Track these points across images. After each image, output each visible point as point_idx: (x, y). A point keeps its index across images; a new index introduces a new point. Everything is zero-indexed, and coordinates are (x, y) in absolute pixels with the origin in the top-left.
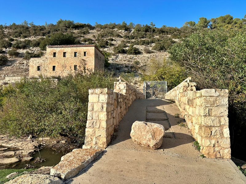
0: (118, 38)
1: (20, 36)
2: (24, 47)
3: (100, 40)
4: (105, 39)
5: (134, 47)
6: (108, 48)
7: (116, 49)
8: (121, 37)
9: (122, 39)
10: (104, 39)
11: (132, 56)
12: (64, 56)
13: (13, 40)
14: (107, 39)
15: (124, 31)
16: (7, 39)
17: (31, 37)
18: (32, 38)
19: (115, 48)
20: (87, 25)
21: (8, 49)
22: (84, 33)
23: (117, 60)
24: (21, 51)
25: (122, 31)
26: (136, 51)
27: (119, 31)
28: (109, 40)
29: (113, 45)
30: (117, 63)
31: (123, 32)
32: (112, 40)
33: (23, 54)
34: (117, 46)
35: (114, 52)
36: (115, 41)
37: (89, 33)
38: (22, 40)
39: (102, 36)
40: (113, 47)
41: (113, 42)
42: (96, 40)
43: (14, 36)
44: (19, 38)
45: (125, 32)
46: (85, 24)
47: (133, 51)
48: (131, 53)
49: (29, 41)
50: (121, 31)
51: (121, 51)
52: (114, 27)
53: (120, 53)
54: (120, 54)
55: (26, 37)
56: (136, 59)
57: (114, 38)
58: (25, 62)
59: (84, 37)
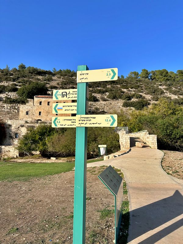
3: (63, 87)
5: (92, 95)
12: (48, 104)
17: (4, 82)
22: (49, 80)
32: (74, 88)
37: (53, 80)
47: (93, 99)
48: (91, 101)
49: (4, 86)
58: (5, 105)
59: (49, 84)
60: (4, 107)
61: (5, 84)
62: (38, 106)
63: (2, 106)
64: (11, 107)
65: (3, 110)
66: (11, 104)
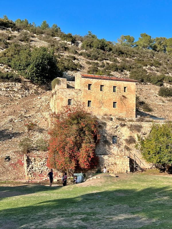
12: (101, 90)
25: (68, 43)
50: (65, 41)
62: (86, 92)
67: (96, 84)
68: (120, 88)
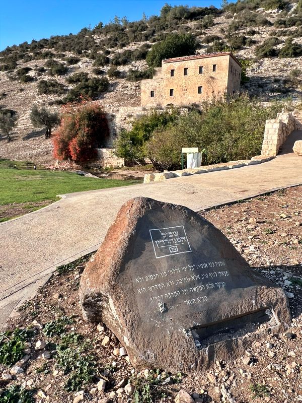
0: (265, 28)
1: (116, 45)
2: (125, 63)
3: (231, 36)
4: (241, 33)
5: (293, 42)
6: (245, 49)
7: (261, 50)
8: (271, 24)
9: (272, 28)
10: (238, 34)
11: (288, 60)
12: (185, 74)
13: (108, 53)
14: (244, 33)
15: (275, 11)
16: (101, 52)
17: (131, 45)
18: (132, 47)
19: (258, 49)
20: (210, 9)
21: (105, 67)
22: (206, 27)
23: (259, 71)
24: (121, 68)
25: (273, 11)
26: (298, 51)
27: (268, 12)
28: (248, 33)
29: (254, 42)
30: (260, 75)
31: (274, 13)
32: (253, 33)
33: (124, 72)
34: (261, 44)
35: (257, 55)
36: (259, 33)
37: (214, 25)
38: (120, 51)
39: (237, 28)
40: (254, 47)
41: (255, 37)
42: (226, 37)
43: (109, 46)
44: (116, 48)
45: (278, 12)
46: (206, 9)
47: (291, 51)
48: (287, 55)
49: (130, 52)
50: (270, 11)
51: (268, 53)
52: (258, 4)
53: (266, 57)
54: (266, 59)
55: (123, 45)
56: (295, 65)
57: (256, 29)
58: (129, 84)
59: (205, 34)
60: (127, 87)
61: (133, 47)
62: (168, 79)
63: (125, 86)
64: (137, 87)
65: (125, 92)
66: (137, 81)
67: (179, 68)
68: (207, 68)
